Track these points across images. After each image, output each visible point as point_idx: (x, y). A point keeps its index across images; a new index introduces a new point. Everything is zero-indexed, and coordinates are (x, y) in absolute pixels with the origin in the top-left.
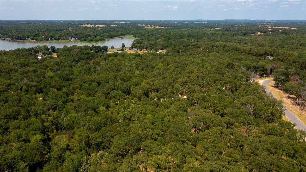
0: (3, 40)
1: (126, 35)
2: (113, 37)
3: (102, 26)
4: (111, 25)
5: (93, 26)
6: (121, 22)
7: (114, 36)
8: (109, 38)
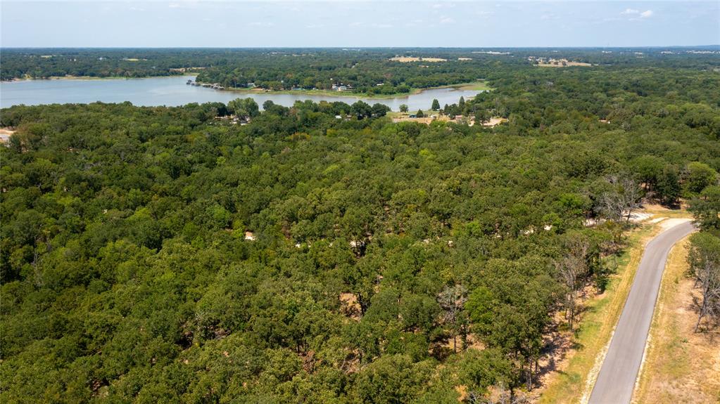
0: (207, 86)
1: (474, 80)
2: (437, 86)
3: (435, 60)
4: (459, 59)
5: (417, 59)
6: (490, 52)
7: (440, 84)
8: (426, 87)
